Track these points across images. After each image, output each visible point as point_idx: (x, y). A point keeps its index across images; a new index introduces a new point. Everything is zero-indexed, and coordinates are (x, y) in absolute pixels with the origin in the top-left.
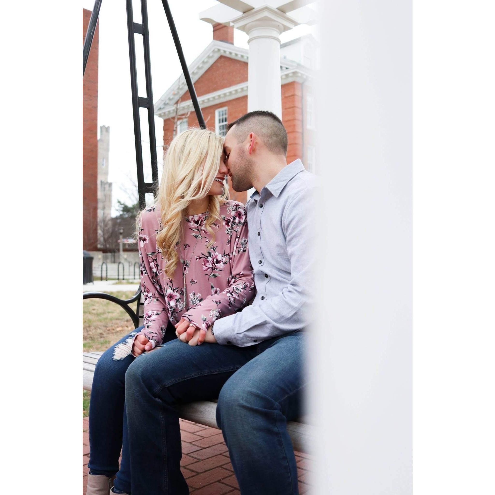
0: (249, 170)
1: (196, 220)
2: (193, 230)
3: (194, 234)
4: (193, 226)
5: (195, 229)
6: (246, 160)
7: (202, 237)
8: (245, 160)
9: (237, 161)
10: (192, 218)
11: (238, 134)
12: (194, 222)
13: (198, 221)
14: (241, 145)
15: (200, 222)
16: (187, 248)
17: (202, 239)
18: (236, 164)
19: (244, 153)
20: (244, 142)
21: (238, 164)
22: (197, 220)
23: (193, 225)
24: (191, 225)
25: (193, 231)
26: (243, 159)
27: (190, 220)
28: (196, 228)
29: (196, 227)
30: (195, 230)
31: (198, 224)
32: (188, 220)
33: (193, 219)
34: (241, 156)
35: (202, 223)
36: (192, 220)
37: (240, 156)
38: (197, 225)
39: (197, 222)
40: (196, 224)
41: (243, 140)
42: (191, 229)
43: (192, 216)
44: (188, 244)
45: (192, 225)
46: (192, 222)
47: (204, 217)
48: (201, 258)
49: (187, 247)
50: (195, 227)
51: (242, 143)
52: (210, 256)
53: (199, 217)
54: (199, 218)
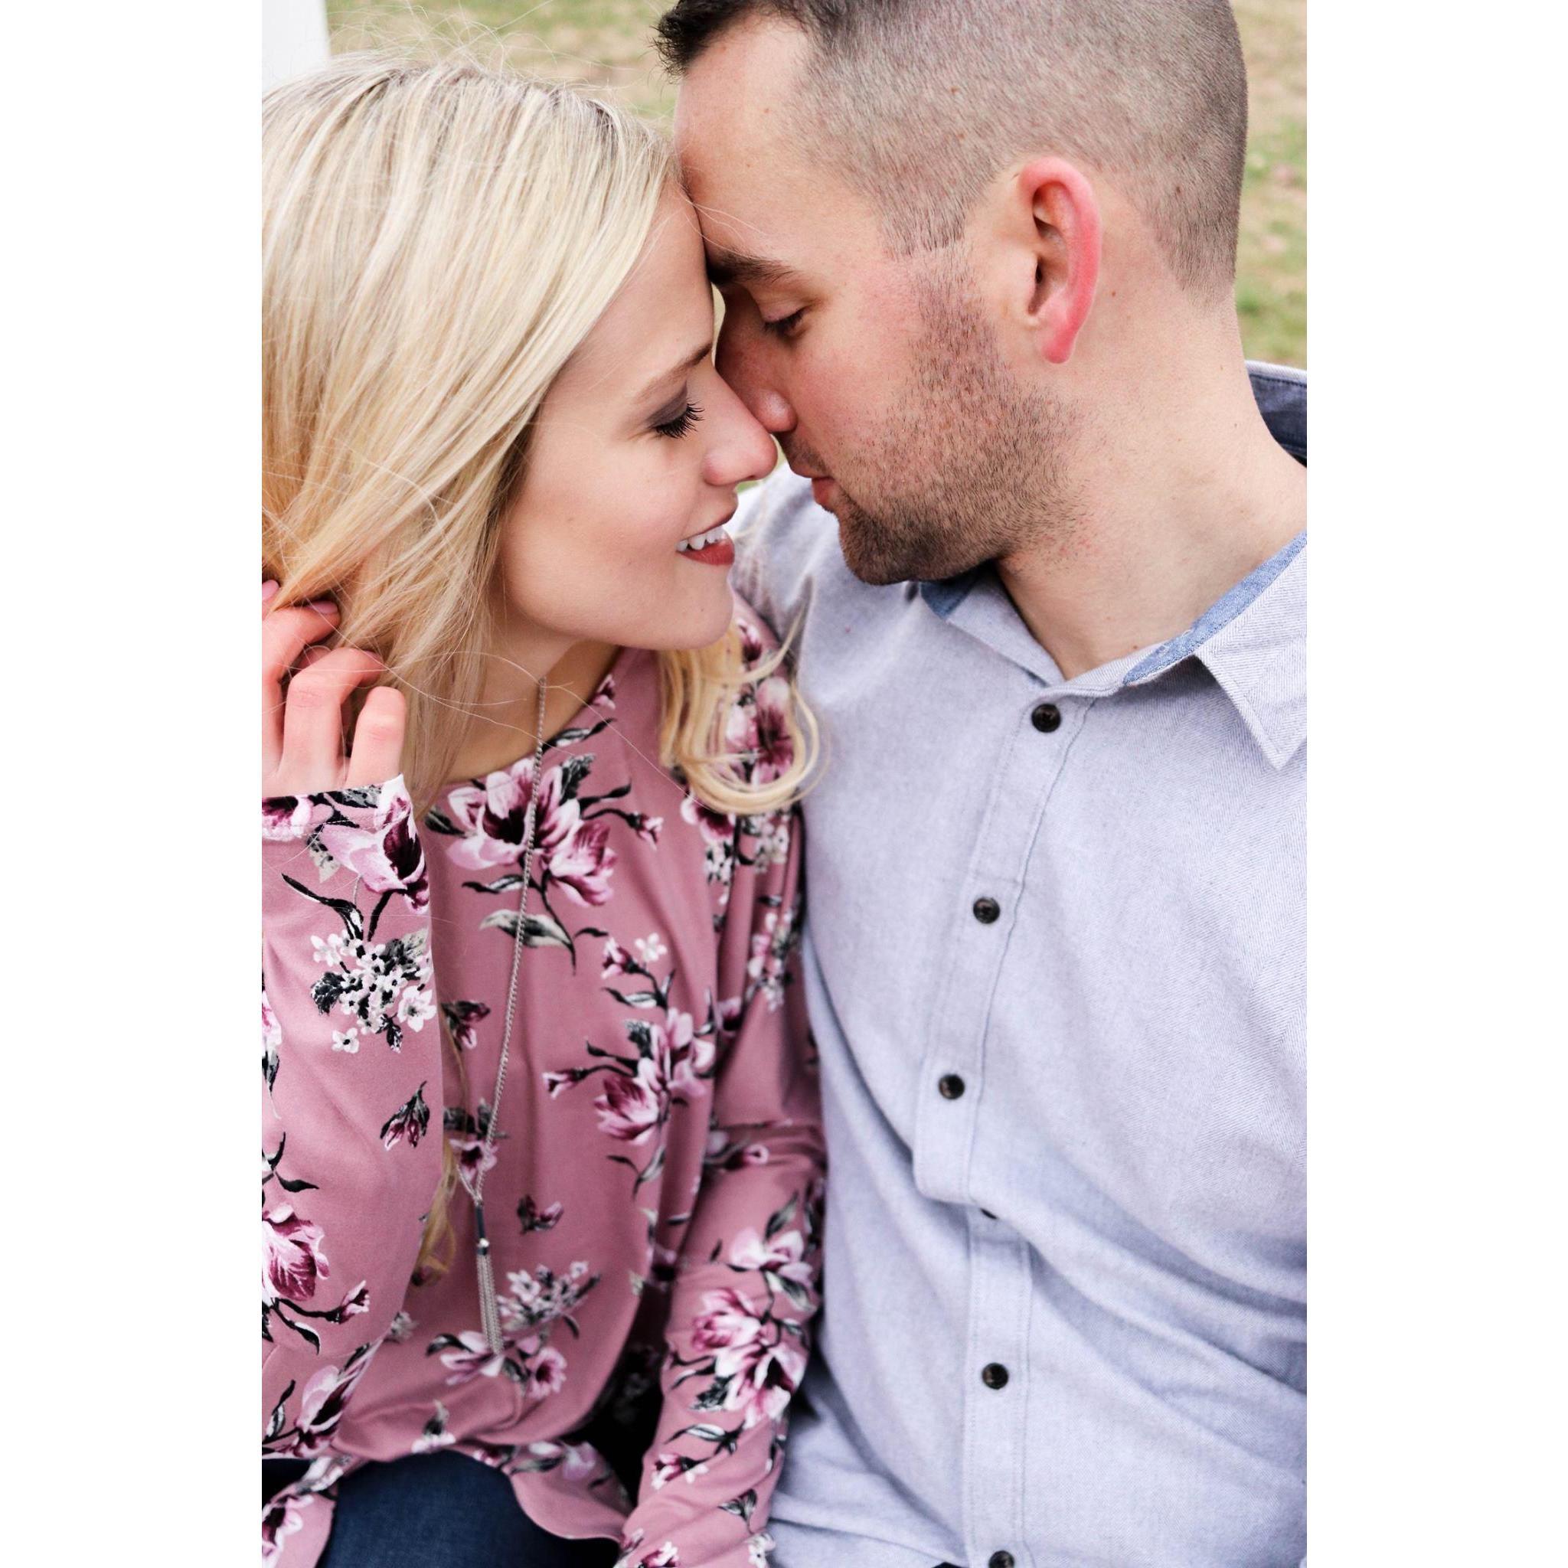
0: (1019, 482)
1: (501, 811)
2: (495, 892)
3: (502, 917)
4: (487, 864)
5: (505, 881)
6: (1003, 406)
7: (572, 935)
8: (994, 403)
9: (914, 413)
10: (472, 801)
11: (873, 149)
12: (485, 828)
13: (517, 814)
14: (928, 263)
15: (529, 820)
16: (473, 1033)
17: (571, 947)
18: (904, 437)
19: (979, 345)
20: (958, 236)
21: (927, 443)
22: (510, 812)
23: (485, 852)
24: (468, 856)
25: (492, 896)
26: (976, 398)
27: (457, 819)
28: (509, 871)
29: (507, 865)
30: (504, 886)
31: (517, 842)
32: (446, 821)
33: (476, 806)
34: (954, 373)
35: (546, 827)
36: (473, 820)
37: (946, 375)
38: (514, 849)
39: (506, 828)
40: (507, 841)
41: (950, 219)
42: (479, 888)
43: (471, 790)
44: (473, 1002)
45: (477, 855)
46: (475, 834)
47: (556, 774)
48: (584, 1074)
49: (472, 1023)
50: (499, 865)
51: (945, 242)
52: (647, 1053)
53: (520, 783)
54: (518, 789)
